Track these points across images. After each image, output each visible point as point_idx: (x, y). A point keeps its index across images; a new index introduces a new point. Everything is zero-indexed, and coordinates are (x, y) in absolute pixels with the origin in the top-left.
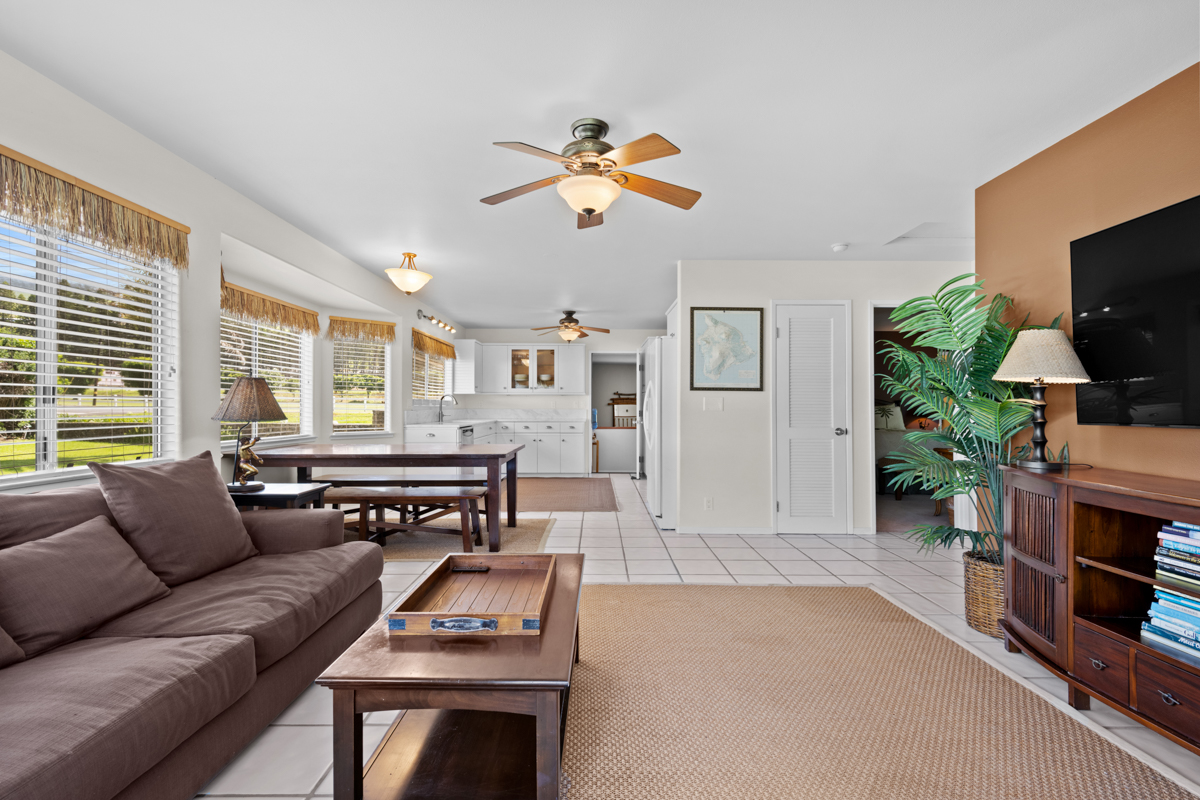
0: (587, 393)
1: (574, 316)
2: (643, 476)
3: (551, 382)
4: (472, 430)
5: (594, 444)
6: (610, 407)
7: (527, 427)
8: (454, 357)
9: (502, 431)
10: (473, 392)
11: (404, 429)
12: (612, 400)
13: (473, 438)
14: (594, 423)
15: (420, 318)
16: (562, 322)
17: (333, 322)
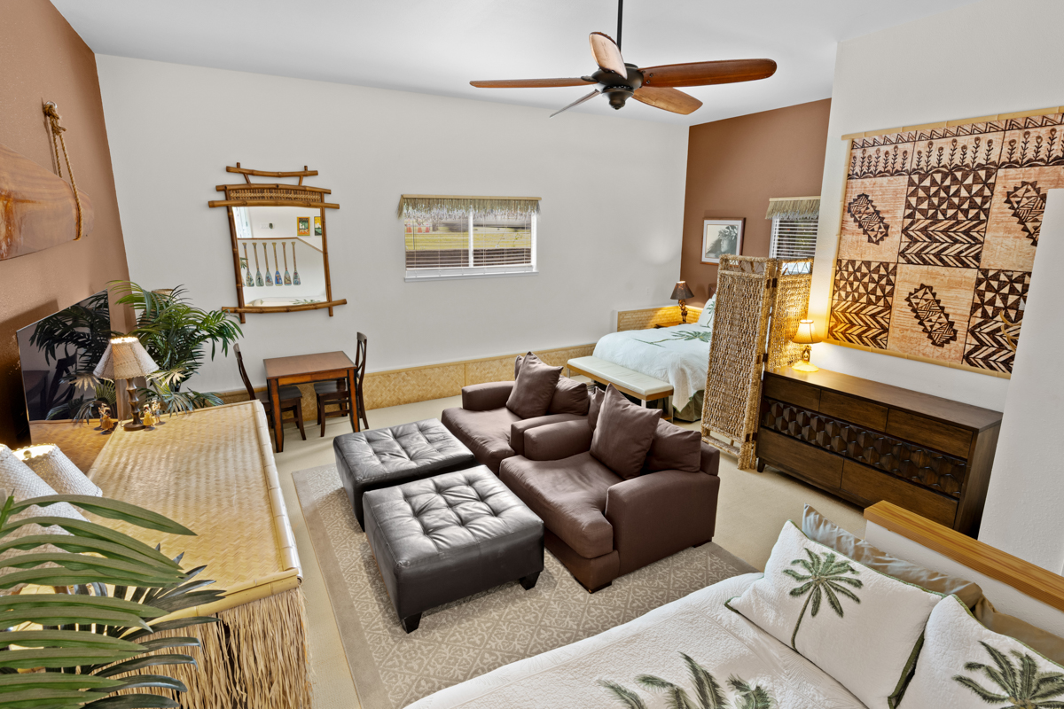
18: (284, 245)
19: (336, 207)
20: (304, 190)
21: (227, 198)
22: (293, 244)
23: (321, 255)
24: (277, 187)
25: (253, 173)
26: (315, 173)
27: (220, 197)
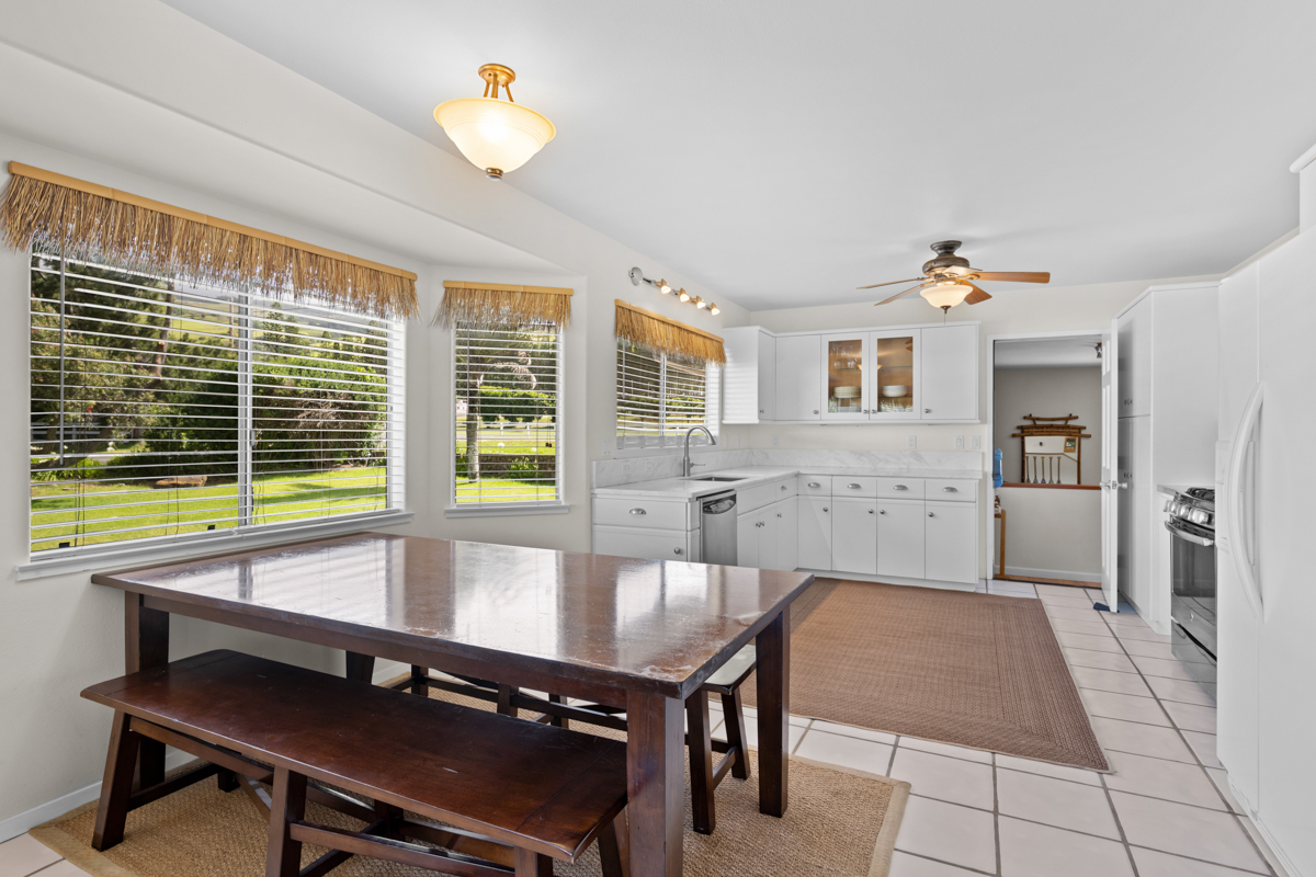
0: (983, 420)
1: (958, 253)
2: (1125, 601)
3: (906, 399)
4: (733, 498)
5: (996, 516)
6: (1018, 440)
7: (856, 486)
8: (721, 358)
9: (809, 491)
10: (757, 421)
11: (592, 496)
12: (1021, 428)
13: (736, 515)
14: (996, 475)
15: (635, 284)
16: (929, 268)
17: (451, 292)
18: (1051, 459)
19: (1089, 436)
20: (1069, 427)
21: (1023, 432)
22: (1059, 458)
23: (1076, 464)
24: (1052, 426)
25: (1038, 419)
26: (1077, 418)
27: (1018, 432)
